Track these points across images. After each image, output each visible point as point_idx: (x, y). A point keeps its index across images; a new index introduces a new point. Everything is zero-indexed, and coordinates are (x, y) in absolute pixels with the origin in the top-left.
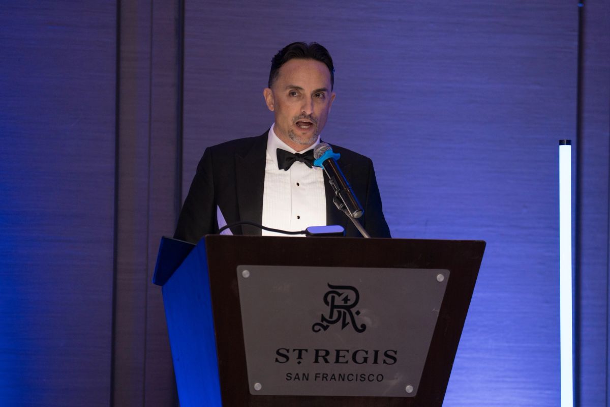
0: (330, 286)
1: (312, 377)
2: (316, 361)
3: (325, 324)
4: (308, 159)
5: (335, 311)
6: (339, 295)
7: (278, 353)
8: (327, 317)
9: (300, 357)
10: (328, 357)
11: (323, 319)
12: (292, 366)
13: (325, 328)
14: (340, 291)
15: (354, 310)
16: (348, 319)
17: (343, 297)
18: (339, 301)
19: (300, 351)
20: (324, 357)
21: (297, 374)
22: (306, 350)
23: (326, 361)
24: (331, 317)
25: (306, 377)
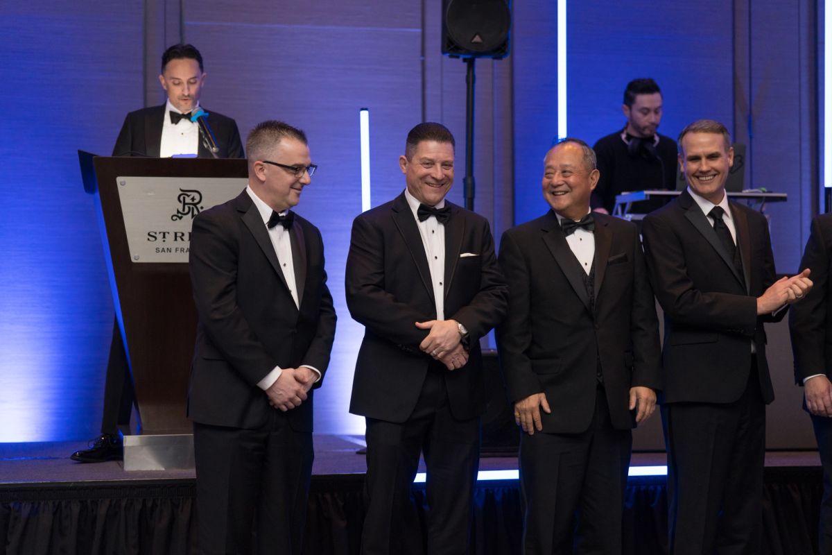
0: (182, 190)
1: (173, 250)
2: (176, 240)
3: (180, 215)
4: (188, 116)
5: (186, 207)
6: (188, 196)
7: (149, 234)
8: (181, 210)
9: (164, 237)
10: (183, 238)
11: (178, 212)
12: (159, 242)
13: (180, 218)
14: (189, 193)
15: (199, 206)
16: (196, 212)
17: (191, 197)
18: (188, 200)
19: (164, 234)
20: (180, 237)
21: (163, 249)
22: (168, 233)
23: (182, 240)
24: (184, 210)
25: (169, 250)
